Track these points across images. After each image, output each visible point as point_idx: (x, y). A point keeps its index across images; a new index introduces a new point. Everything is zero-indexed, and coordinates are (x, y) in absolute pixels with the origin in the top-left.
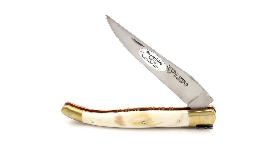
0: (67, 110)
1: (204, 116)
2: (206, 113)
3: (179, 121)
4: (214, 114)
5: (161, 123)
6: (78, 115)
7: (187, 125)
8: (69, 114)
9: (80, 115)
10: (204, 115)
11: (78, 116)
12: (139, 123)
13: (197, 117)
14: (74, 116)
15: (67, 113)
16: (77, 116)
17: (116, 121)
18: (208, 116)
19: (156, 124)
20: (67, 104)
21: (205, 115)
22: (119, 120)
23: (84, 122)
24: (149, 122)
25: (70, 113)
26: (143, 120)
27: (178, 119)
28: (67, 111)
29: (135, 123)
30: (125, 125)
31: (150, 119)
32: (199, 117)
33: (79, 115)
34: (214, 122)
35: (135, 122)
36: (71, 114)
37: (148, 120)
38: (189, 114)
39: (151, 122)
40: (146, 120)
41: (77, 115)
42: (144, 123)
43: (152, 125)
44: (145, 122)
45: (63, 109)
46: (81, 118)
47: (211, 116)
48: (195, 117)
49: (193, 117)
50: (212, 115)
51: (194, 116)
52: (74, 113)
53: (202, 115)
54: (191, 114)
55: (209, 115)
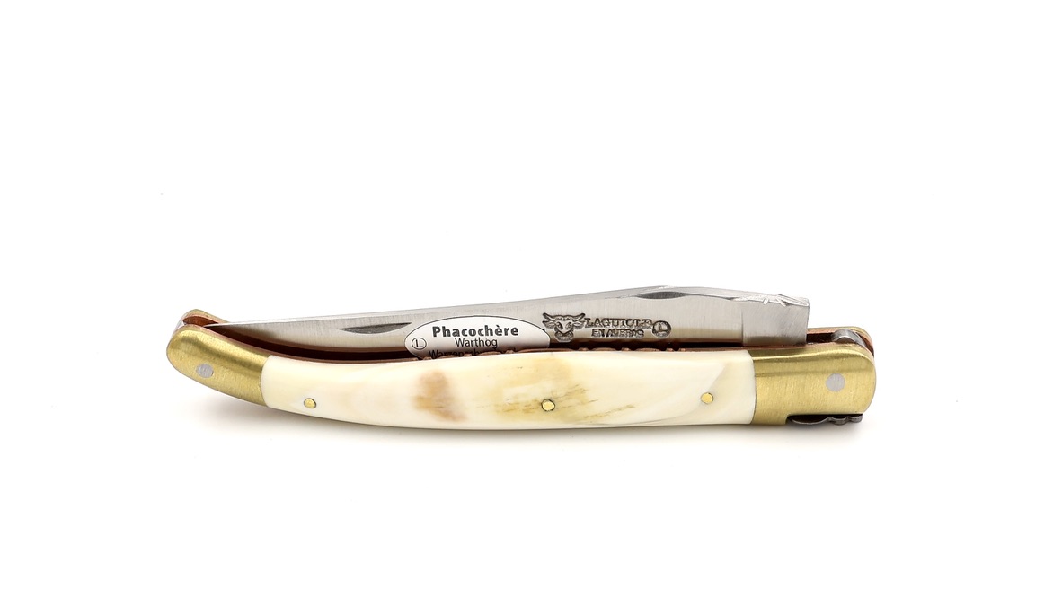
0: (196, 350)
1: (826, 377)
2: (835, 361)
3: (711, 397)
4: (869, 367)
5: (629, 407)
6: (246, 371)
7: (746, 415)
8: (202, 366)
9: (255, 373)
10: (824, 372)
11: (246, 375)
12: (528, 410)
13: (792, 380)
14: (224, 375)
15: (194, 363)
16: (242, 377)
17: (420, 399)
18: (844, 375)
19: (607, 414)
20: (195, 320)
21: (827, 373)
22: (436, 397)
23: (272, 402)
24: (572, 402)
25: (207, 363)
26: (548, 396)
27: (706, 388)
28: (195, 355)
29: (509, 410)
30: (462, 417)
31: (576, 391)
32: (801, 379)
33: (251, 372)
34: (867, 402)
35: (511, 402)
36: (214, 366)
37: (568, 395)
38: (757, 364)
39: (583, 403)
40: (558, 394)
41: (242, 373)
42: (548, 406)
43: (586, 417)
44: (555, 400)
45: (174, 345)
46: (260, 387)
47: (855, 375)
48: (785, 378)
49: (776, 381)
50: (859, 370)
51: (780, 374)
52: (226, 364)
53: (815, 372)
54: (767, 368)
55: (849, 370)
